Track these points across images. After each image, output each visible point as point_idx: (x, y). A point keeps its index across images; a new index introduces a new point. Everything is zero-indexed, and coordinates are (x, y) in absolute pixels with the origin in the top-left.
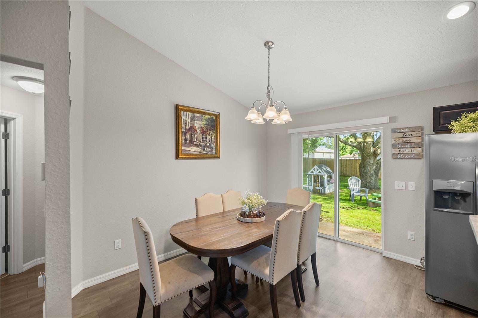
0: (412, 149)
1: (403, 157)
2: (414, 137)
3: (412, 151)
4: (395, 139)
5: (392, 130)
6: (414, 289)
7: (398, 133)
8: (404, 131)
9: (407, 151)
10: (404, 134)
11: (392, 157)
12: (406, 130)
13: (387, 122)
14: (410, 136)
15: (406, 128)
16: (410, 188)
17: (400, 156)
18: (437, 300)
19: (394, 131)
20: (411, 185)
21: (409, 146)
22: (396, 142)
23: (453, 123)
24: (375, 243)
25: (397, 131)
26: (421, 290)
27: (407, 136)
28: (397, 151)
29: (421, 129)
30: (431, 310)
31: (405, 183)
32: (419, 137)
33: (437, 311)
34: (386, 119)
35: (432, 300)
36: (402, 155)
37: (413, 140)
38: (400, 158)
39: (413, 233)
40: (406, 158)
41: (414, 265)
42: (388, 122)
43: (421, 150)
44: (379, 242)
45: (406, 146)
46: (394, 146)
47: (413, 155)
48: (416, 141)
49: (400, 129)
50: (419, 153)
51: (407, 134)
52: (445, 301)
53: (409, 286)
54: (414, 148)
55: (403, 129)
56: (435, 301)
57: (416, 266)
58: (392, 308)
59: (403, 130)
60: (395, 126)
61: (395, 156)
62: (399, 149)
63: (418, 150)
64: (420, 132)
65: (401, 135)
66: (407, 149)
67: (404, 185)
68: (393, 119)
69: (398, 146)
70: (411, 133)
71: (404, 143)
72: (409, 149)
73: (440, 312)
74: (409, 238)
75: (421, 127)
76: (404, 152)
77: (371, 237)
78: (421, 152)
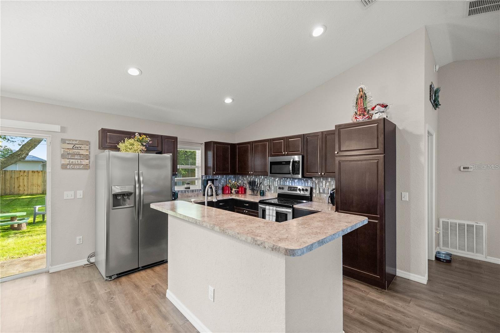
0: (81, 160)
1: (73, 167)
2: (83, 150)
3: (81, 162)
4: (65, 150)
5: (61, 140)
6: (94, 281)
7: (68, 144)
8: (74, 143)
9: (76, 162)
10: (74, 146)
11: (62, 167)
12: (76, 142)
13: (58, 131)
14: (79, 148)
15: (76, 140)
16: (78, 197)
17: (69, 167)
18: (113, 278)
19: (63, 141)
20: (80, 194)
21: (78, 158)
22: (66, 153)
23: (120, 144)
24: (27, 268)
25: (67, 142)
26: (98, 279)
27: (77, 148)
28: (66, 161)
29: (88, 143)
30: (113, 286)
31: (74, 192)
32: (87, 150)
33: (116, 284)
34: (57, 128)
35: (110, 280)
36: (72, 165)
37: (82, 152)
38: (69, 169)
39: (81, 237)
40: (76, 169)
41: (82, 266)
42: (60, 131)
43: (88, 162)
44: (30, 266)
45: (76, 158)
46: (63, 156)
47: (82, 166)
48: (84, 153)
49: (70, 140)
50: (87, 164)
51: (76, 146)
52: (117, 274)
53: (90, 281)
54: (83, 159)
55: (73, 140)
56: (112, 279)
57: (84, 265)
58: (90, 304)
59: (72, 142)
60: (65, 136)
61: (64, 167)
62: (69, 160)
63: (85, 162)
64: (88, 146)
65: (71, 146)
66: (76, 160)
67: (73, 195)
68: (63, 130)
69: (68, 157)
70: (80, 146)
71: (74, 155)
72: (78, 160)
73: (118, 283)
74: (77, 243)
75: (88, 141)
76: (74, 163)
77: (16, 265)
78: (88, 164)
